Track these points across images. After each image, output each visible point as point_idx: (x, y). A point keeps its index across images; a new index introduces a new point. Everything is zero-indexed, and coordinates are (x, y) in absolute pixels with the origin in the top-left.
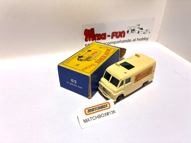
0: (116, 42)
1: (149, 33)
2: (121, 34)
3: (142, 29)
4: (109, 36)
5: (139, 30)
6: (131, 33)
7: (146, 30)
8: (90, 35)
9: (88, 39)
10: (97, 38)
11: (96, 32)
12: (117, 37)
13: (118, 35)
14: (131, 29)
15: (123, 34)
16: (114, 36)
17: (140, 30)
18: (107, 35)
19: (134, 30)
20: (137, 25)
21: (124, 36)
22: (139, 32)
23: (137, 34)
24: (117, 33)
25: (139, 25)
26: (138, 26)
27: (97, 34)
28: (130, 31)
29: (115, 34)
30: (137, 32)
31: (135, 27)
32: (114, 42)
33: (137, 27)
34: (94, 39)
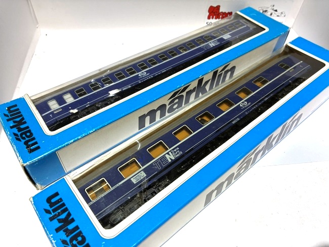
1: (285, 16)
3: (276, 11)
5: (272, 11)
7: (281, 12)
9: (211, 17)
10: (221, 16)
11: (221, 11)
14: (263, 10)
17: (274, 12)
19: (266, 11)
20: (271, 6)
25: (274, 6)
27: (222, 12)
30: (269, 13)
31: (268, 8)
33: (270, 8)
34: (217, 17)
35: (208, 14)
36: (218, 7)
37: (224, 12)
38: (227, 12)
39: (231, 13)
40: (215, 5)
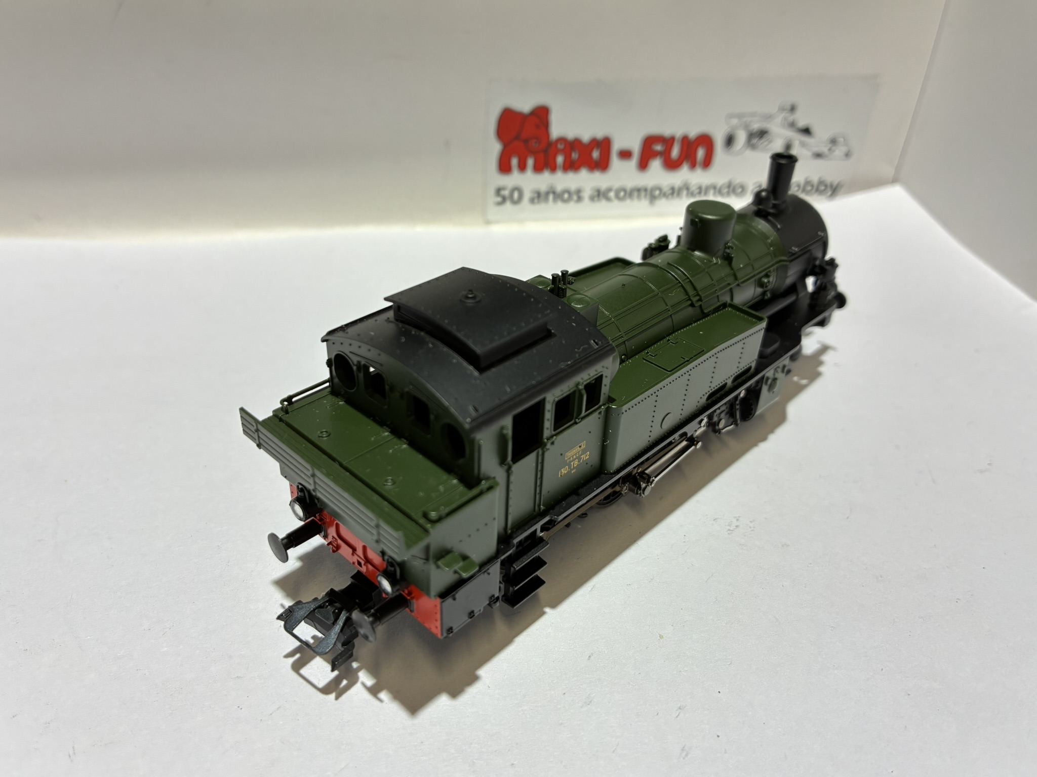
0: (660, 189)
1: (848, 155)
2: (694, 151)
3: (807, 131)
4: (625, 155)
5: (788, 135)
6: (749, 153)
7: (828, 136)
8: (526, 141)
9: (514, 162)
10: (560, 159)
11: (558, 128)
12: (671, 165)
13: (675, 152)
14: (746, 127)
15: (701, 153)
16: (655, 154)
17: (797, 137)
18: (616, 147)
19: (762, 134)
20: (782, 109)
21: (707, 163)
22: (788, 149)
24: (668, 142)
25: (793, 109)
26: (783, 115)
27: (562, 140)
28: (741, 137)
29: (658, 147)
30: (778, 144)
31: (769, 117)
32: (654, 189)
33: (779, 119)
34: (545, 164)
35: (496, 147)
36: (541, 114)
37: (571, 135)
38: (586, 137)
39: (604, 144)
40: (524, 105)
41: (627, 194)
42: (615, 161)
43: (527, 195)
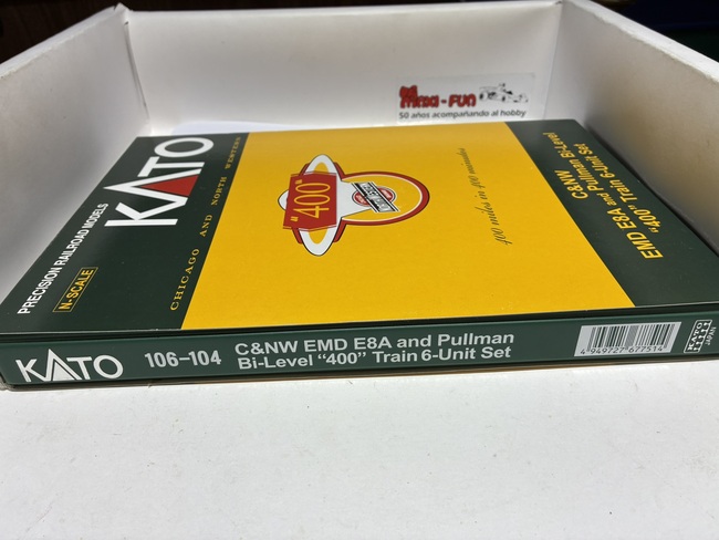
1: (527, 101)
2: (469, 100)
3: (510, 93)
4: (444, 101)
5: (504, 94)
6: (489, 101)
7: (518, 94)
9: (406, 104)
10: (421, 103)
11: (421, 93)
12: (461, 105)
13: (462, 100)
14: (487, 92)
15: (471, 101)
16: (455, 101)
17: (507, 96)
18: (441, 98)
19: (494, 94)
20: (500, 86)
21: (474, 104)
22: (504, 99)
23: (501, 102)
24: (459, 97)
25: (504, 85)
27: (422, 97)
28: (486, 95)
29: (455, 99)
30: (500, 97)
31: (495, 88)
32: (455, 113)
33: (499, 89)
34: (416, 104)
35: (399, 99)
36: (415, 88)
38: (430, 96)
39: (436, 98)
40: (409, 85)
41: (445, 115)
42: (441, 104)
43: (411, 115)
